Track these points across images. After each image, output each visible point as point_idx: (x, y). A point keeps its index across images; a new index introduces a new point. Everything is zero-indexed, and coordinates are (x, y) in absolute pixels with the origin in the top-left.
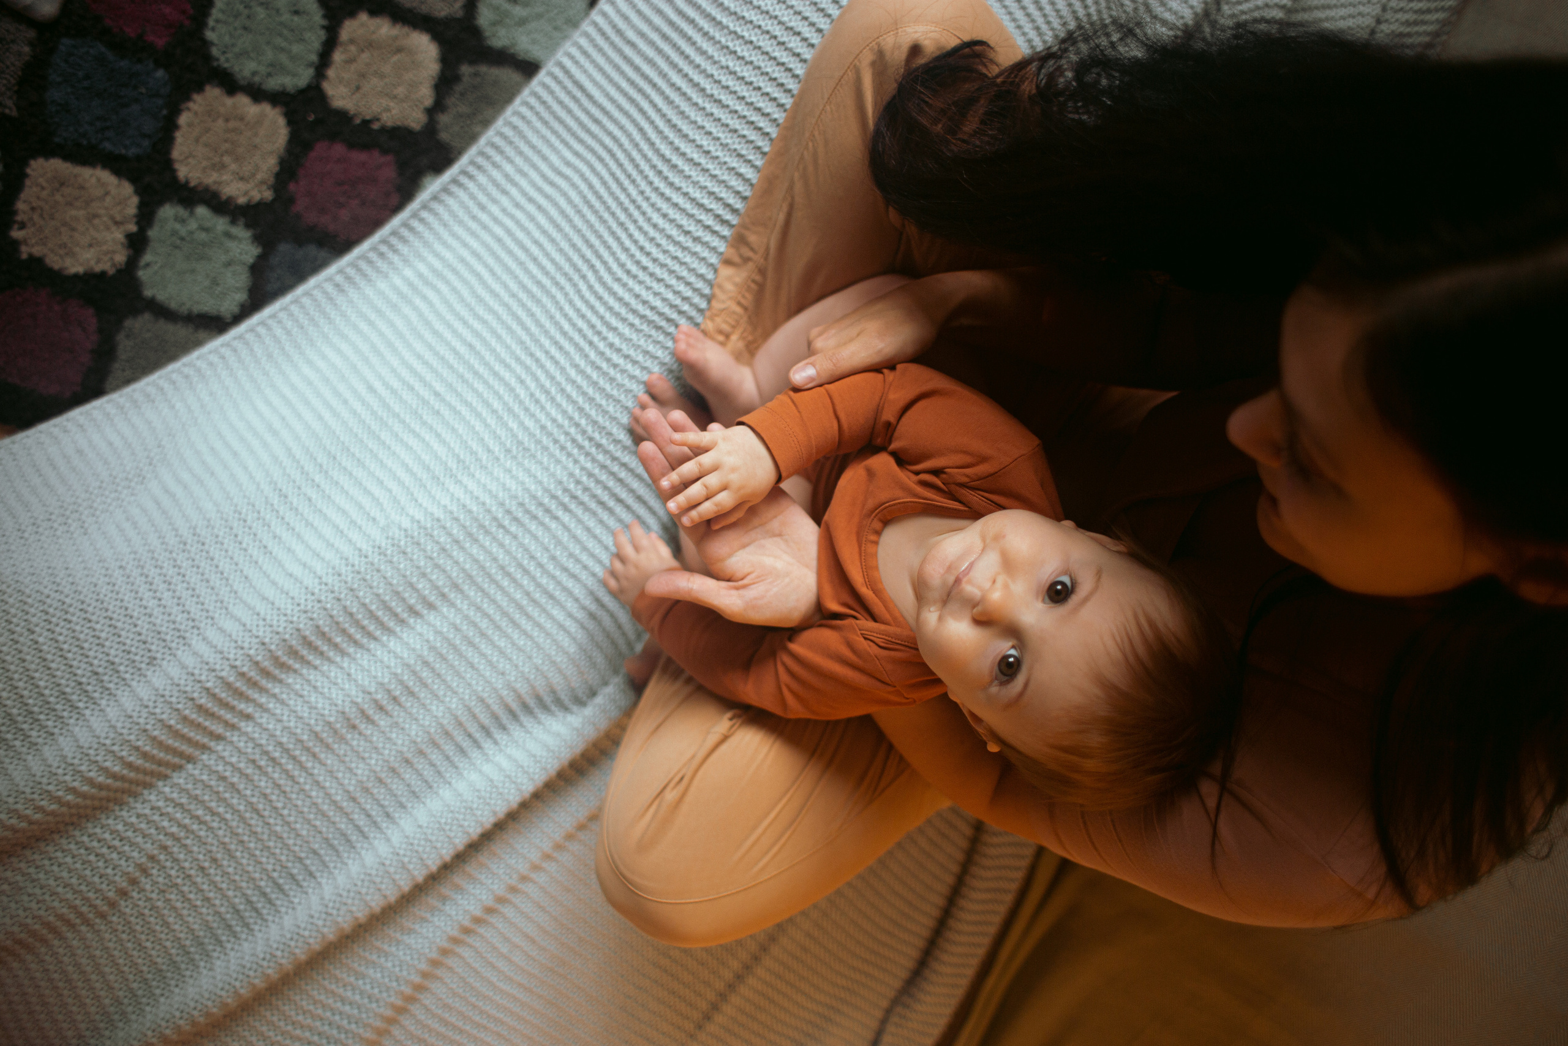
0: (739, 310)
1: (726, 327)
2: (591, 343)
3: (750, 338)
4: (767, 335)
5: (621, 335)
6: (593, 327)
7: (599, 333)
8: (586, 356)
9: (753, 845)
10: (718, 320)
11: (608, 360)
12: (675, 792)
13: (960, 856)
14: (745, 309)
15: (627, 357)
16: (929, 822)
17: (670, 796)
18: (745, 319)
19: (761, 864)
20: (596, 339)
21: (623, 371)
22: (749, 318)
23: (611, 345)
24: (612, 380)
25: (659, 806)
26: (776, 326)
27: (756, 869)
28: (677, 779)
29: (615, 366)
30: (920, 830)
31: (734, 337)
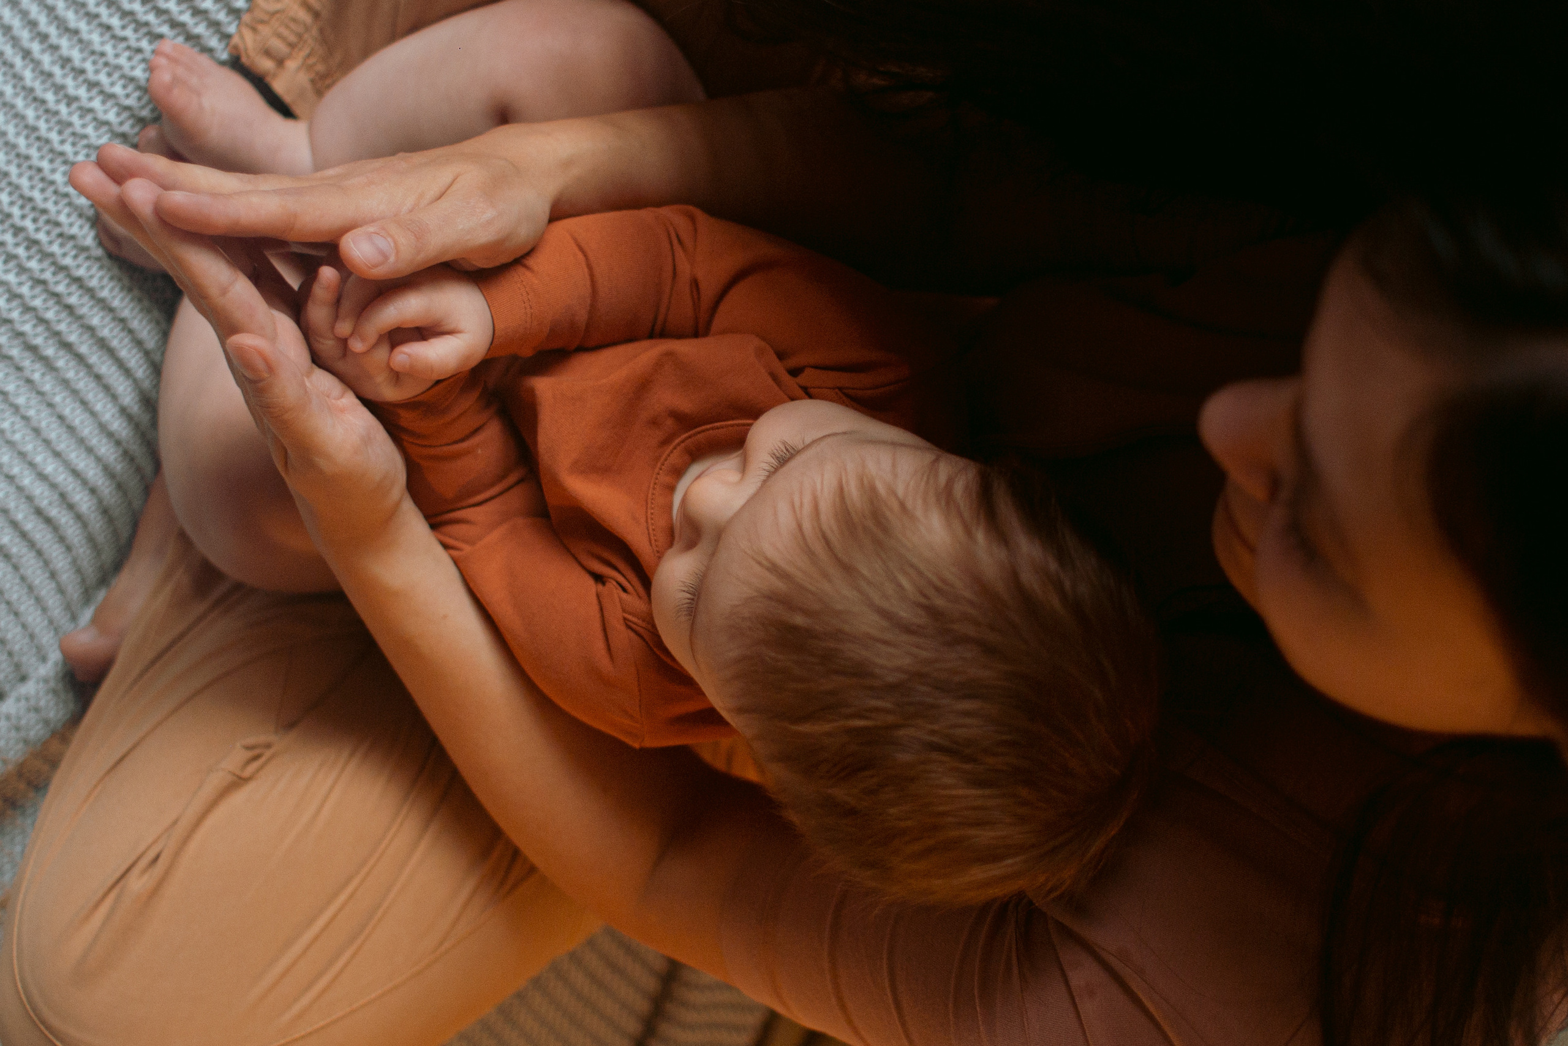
0: (303, 15)
1: (277, 45)
2: (27, 54)
3: (320, 68)
4: (347, 65)
5: (84, 45)
6: (33, 24)
7: (44, 37)
8: (18, 77)
9: (284, 975)
10: (265, 30)
11: (59, 88)
12: (146, 877)
13: (642, 1005)
14: (316, 15)
15: (92, 85)
16: (591, 943)
17: (138, 884)
18: (315, 32)
19: (296, 1008)
20: (36, 47)
21: (85, 111)
22: (321, 31)
23: (66, 61)
24: (64, 125)
25: (117, 900)
26: (367, 51)
27: (287, 1017)
28: (151, 854)
29: (71, 100)
30: (573, 956)
31: (292, 65)
